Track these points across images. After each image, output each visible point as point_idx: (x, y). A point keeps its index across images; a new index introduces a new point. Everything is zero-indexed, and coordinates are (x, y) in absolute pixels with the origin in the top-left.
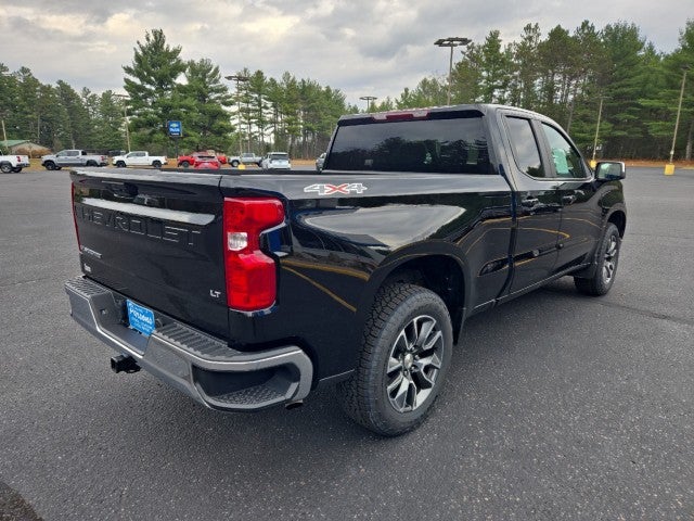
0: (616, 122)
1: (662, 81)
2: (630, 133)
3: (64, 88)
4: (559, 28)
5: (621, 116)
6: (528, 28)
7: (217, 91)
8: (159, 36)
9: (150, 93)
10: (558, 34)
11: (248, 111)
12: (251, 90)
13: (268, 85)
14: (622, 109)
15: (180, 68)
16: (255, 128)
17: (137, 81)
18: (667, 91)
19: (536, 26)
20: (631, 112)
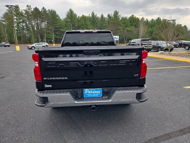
0: (56, 34)
1: (64, 25)
2: (60, 37)
4: (36, 7)
5: (57, 33)
6: (28, 6)
10: (36, 9)
14: (57, 31)
18: (66, 28)
19: (30, 6)
20: (59, 32)
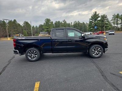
3: (83, 23)
7: (106, 20)
8: (96, 12)
9: (93, 22)
11: (114, 22)
12: (116, 18)
13: (120, 16)
15: (99, 17)
16: (116, 25)
17: (91, 20)
